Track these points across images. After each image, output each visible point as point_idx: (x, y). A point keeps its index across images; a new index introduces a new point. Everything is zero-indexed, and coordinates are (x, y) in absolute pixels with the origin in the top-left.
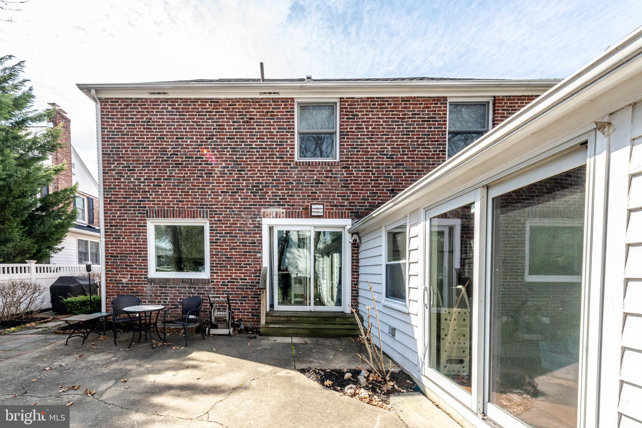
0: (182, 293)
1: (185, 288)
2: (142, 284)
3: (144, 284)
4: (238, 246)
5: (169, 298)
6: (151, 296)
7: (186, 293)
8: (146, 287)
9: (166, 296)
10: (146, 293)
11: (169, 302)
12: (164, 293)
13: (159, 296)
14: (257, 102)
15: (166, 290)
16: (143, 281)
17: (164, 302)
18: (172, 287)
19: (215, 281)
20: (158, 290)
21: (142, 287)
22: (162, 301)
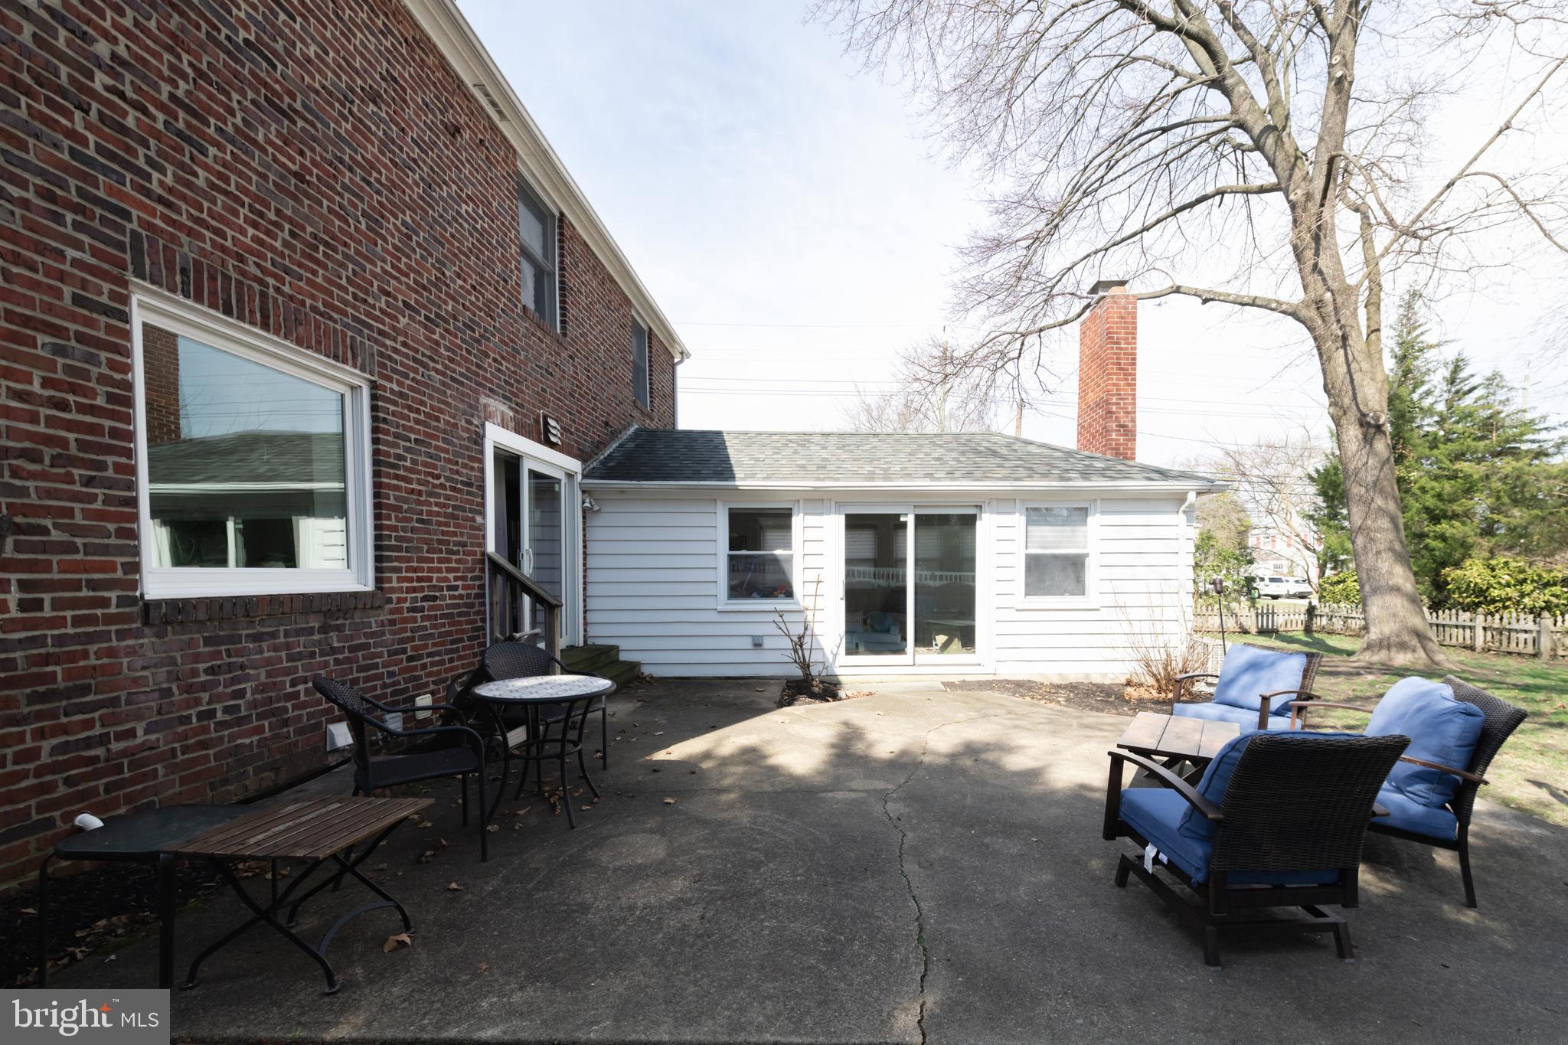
0: (299, 657)
1: (311, 631)
2: (104, 636)
3: (121, 635)
4: (442, 486)
5: (248, 686)
6: (168, 692)
7: (312, 655)
8: (132, 652)
9: (234, 681)
10: (136, 681)
11: (254, 705)
12: (230, 667)
13: (204, 687)
14: (468, 100)
15: (239, 653)
16: (109, 619)
17: (227, 710)
18: (257, 638)
19: (394, 596)
20: (197, 658)
21: (111, 653)
22: (218, 707)
